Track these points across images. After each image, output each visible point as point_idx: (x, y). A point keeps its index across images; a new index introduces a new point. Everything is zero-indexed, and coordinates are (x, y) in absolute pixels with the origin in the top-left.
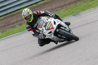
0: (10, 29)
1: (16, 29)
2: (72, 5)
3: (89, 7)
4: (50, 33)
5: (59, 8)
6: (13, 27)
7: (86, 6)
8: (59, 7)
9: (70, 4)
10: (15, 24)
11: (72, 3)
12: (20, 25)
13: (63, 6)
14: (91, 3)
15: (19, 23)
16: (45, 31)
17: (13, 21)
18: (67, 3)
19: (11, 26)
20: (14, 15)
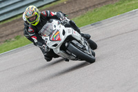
0: (3, 44)
1: (11, 44)
2: (90, 10)
3: (114, 13)
4: (55, 45)
5: (72, 15)
6: (6, 41)
7: (110, 11)
8: (72, 13)
9: (87, 9)
10: (10, 37)
11: (90, 7)
12: (17, 38)
13: (77, 11)
14: (117, 7)
15: (16, 35)
16: (48, 42)
17: (7, 32)
18: (84, 8)
19: (4, 39)
20: (8, 24)
